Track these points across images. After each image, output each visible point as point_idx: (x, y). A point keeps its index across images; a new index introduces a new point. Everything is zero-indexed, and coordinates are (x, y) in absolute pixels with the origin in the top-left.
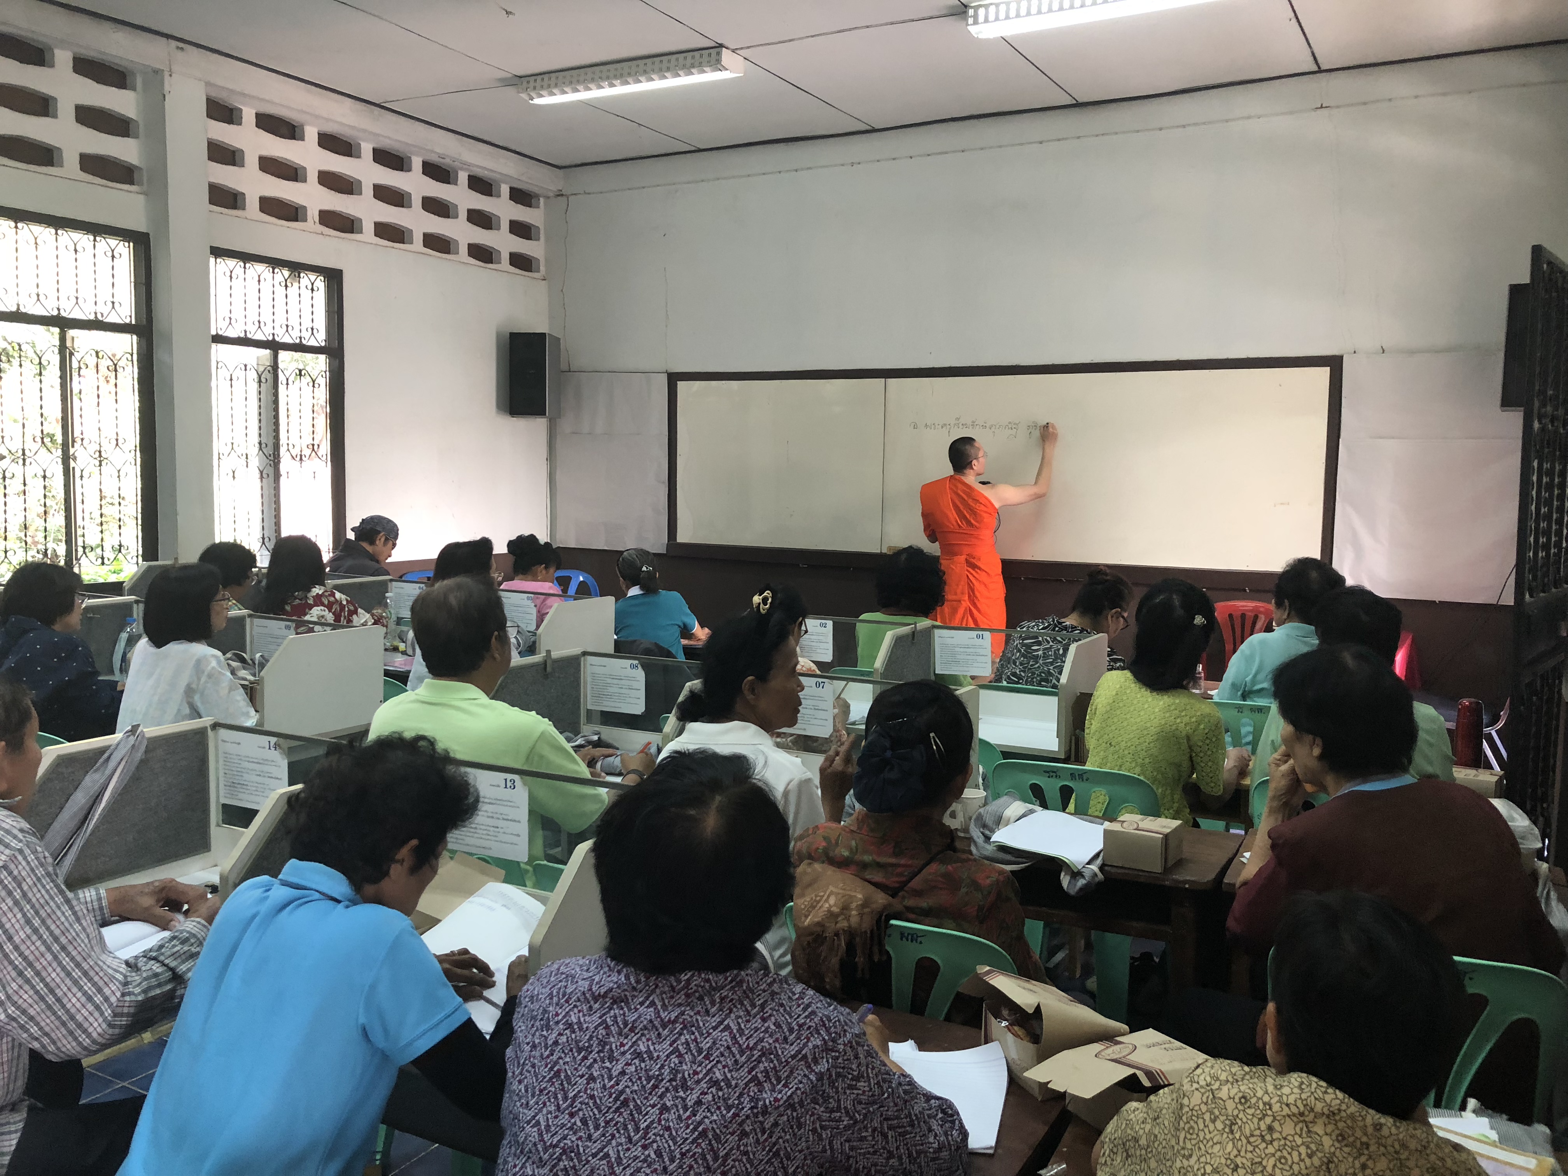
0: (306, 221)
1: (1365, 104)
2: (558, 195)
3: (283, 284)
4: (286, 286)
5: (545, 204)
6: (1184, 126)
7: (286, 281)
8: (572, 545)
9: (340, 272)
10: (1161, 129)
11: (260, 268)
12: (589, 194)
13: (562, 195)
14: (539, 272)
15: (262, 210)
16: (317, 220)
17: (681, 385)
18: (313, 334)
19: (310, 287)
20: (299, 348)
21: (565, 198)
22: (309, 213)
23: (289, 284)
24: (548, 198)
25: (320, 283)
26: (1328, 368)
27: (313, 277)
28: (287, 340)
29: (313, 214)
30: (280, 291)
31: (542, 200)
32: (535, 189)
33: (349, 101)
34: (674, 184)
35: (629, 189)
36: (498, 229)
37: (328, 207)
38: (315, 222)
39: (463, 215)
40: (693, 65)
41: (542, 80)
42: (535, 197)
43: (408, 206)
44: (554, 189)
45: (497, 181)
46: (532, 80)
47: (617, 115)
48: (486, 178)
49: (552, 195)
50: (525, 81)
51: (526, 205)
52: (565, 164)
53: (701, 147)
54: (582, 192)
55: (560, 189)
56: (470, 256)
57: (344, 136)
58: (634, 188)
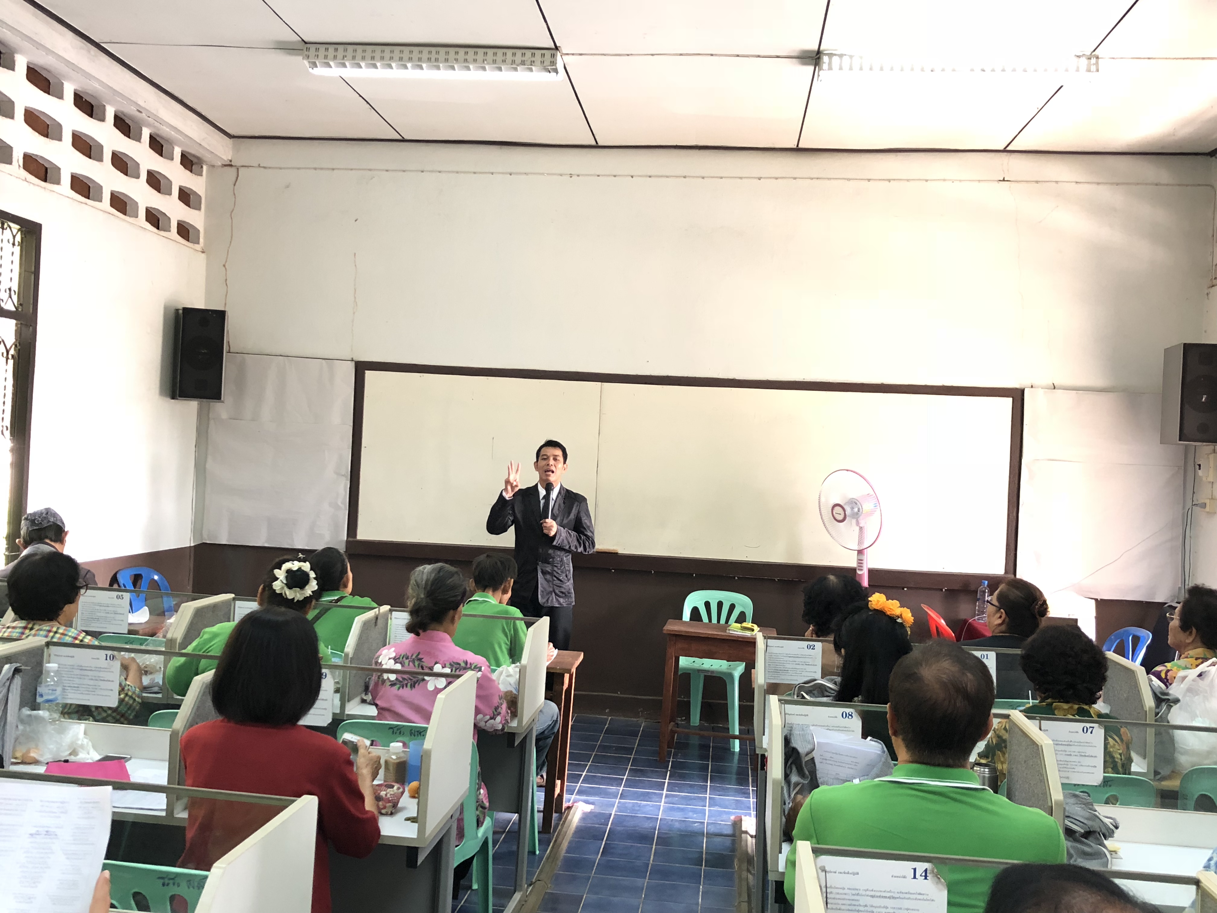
0: (10, 163)
1: (1037, 182)
2: (226, 165)
5: (208, 171)
6: (889, 180)
8: (224, 540)
9: (41, 226)
10: (869, 180)
12: (264, 167)
13: (231, 166)
14: (198, 243)
16: (21, 165)
17: (369, 375)
18: (11, 296)
19: (11, 241)
21: (233, 170)
22: (15, 155)
24: (213, 166)
25: (21, 238)
26: (1011, 399)
29: (18, 156)
31: (205, 167)
32: (206, 156)
33: (70, 34)
34: (370, 170)
35: (315, 169)
36: (170, 194)
37: (32, 151)
38: (19, 166)
39: (144, 176)
40: (523, 63)
41: (336, 50)
42: (196, 163)
43: (100, 159)
44: (226, 159)
45: (171, 143)
46: (322, 48)
47: (360, 96)
48: (162, 138)
49: (220, 164)
50: (313, 48)
51: (191, 171)
52: (236, 134)
53: (407, 137)
54: (257, 165)
55: (230, 159)
56: (147, 220)
57: (48, 71)
58: (322, 169)
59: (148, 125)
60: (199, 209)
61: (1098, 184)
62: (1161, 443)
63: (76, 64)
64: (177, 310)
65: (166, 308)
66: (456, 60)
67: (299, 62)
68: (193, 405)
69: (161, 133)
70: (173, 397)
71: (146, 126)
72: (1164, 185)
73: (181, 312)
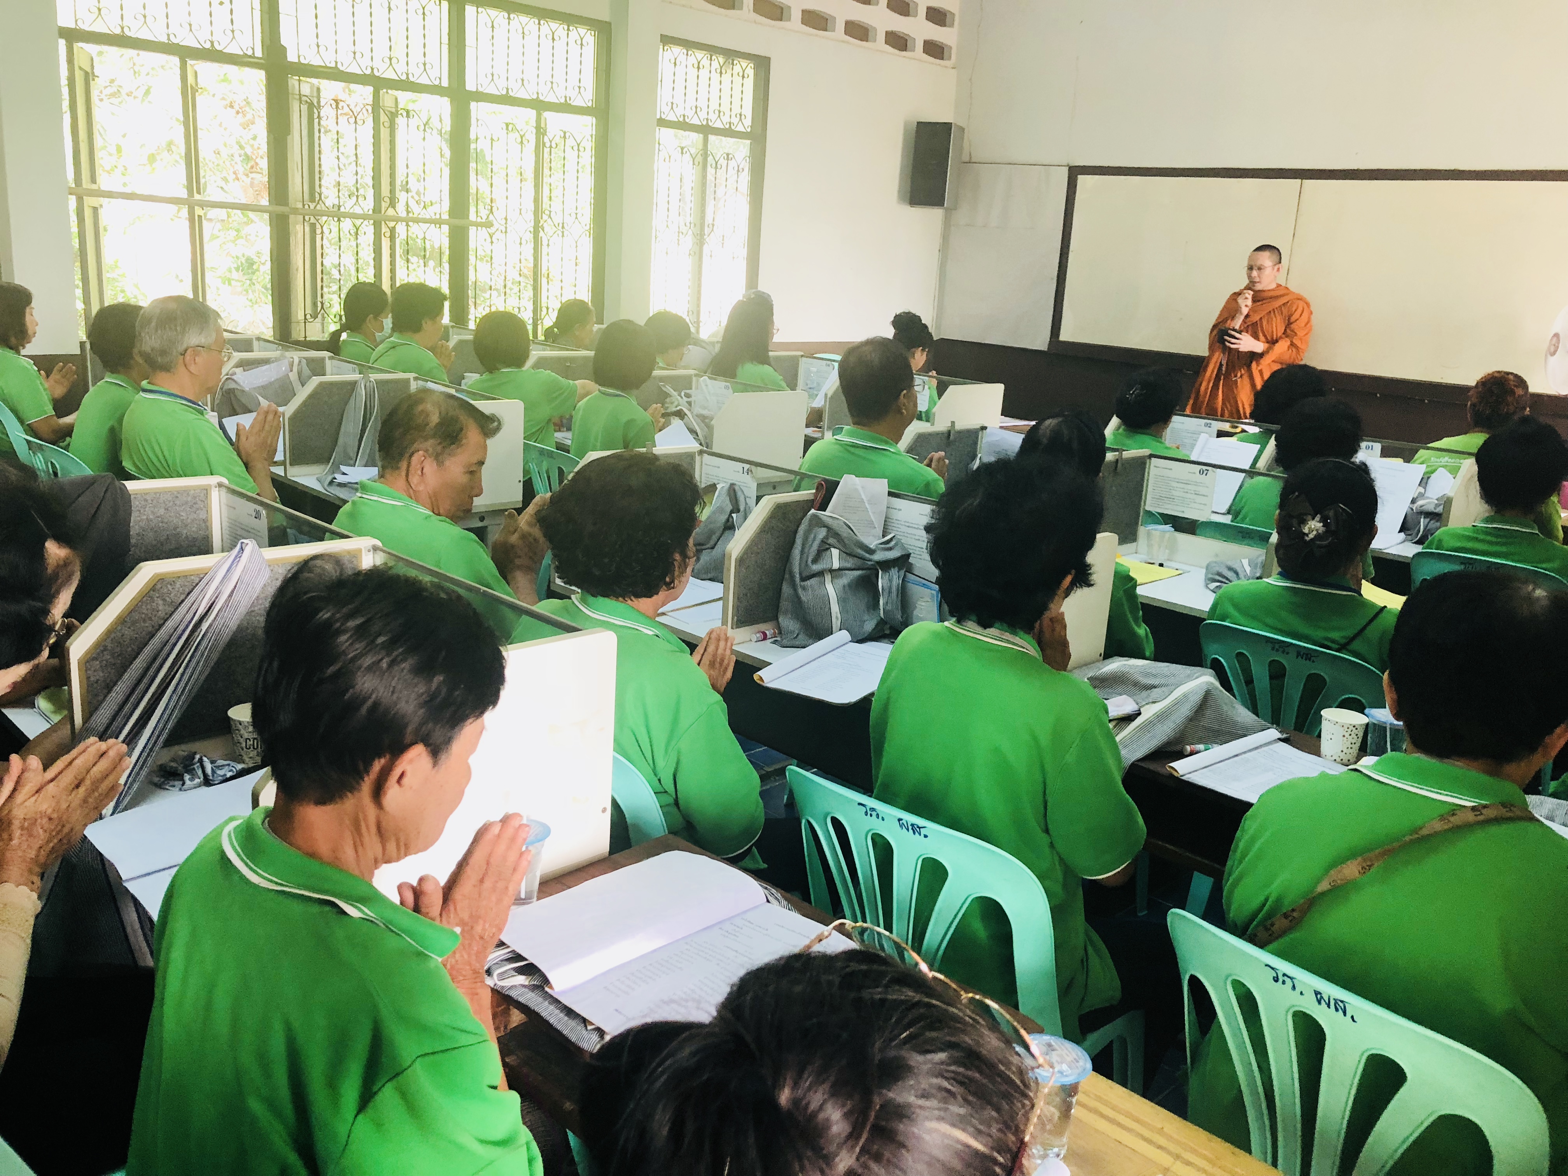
3: (719, 71)
4: (721, 73)
7: (721, 68)
11: (700, 54)
14: (950, 59)
16: (751, 8)
17: (1082, 179)
18: (741, 119)
20: (728, 132)
23: (724, 71)
25: (750, 72)
27: (744, 63)
28: (718, 125)
29: (749, 3)
30: (716, 77)
36: (915, 15)
56: (886, 43)
60: (952, 25)
64: (921, 125)
70: (913, 204)
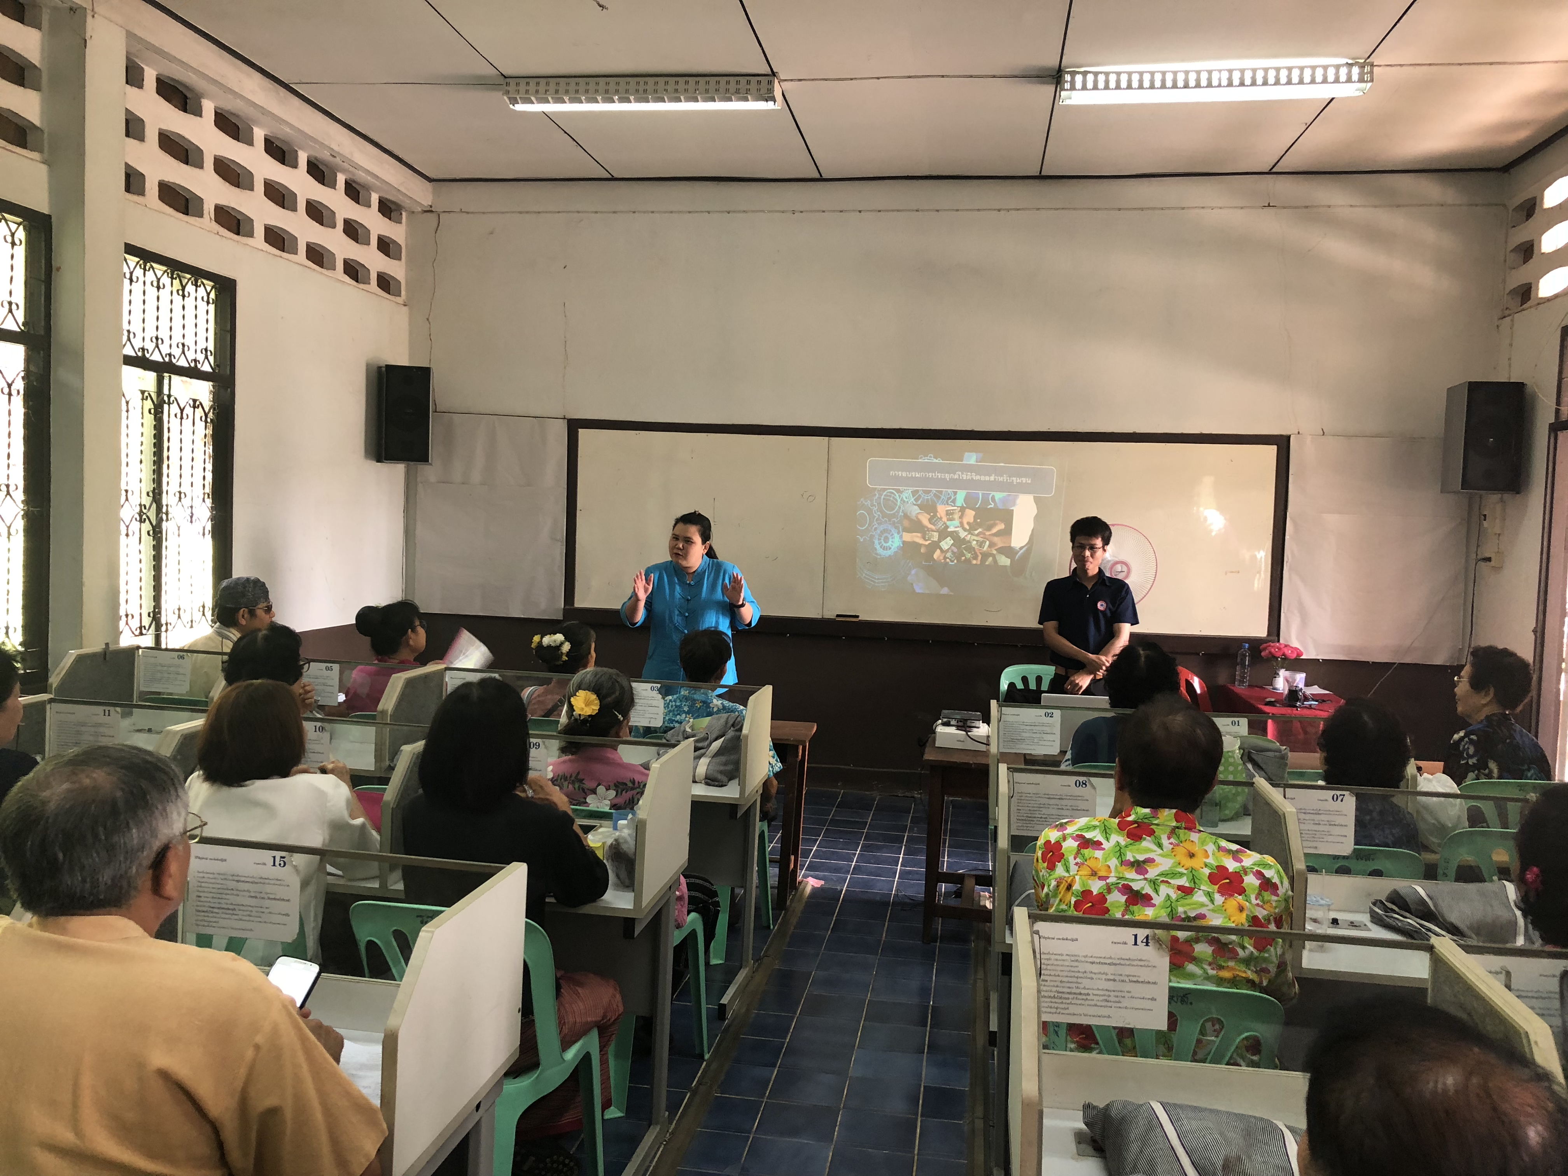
0: (201, 216)
2: (426, 212)
3: (181, 292)
4: (184, 295)
5: (407, 218)
6: (1142, 210)
7: (184, 289)
8: (436, 610)
9: (235, 281)
11: (160, 269)
12: (468, 213)
13: (432, 211)
14: (400, 296)
15: (161, 198)
16: (213, 218)
17: (583, 433)
18: (205, 356)
19: (205, 299)
20: (193, 373)
21: (434, 216)
22: (206, 207)
23: (186, 293)
24: (413, 212)
25: (214, 297)
26: (1275, 447)
27: (209, 284)
28: (182, 363)
29: (209, 208)
30: (178, 300)
31: (404, 214)
32: (406, 203)
33: (257, 76)
34: (578, 212)
35: (520, 213)
36: (368, 244)
37: (223, 202)
38: (211, 219)
39: (340, 225)
40: (737, 92)
41: (538, 84)
42: (396, 210)
43: (294, 209)
44: (426, 205)
45: (368, 189)
46: (523, 82)
47: (566, 132)
48: (359, 184)
49: (420, 210)
50: (512, 82)
51: (390, 219)
52: (435, 177)
53: (616, 175)
54: (459, 210)
55: (430, 204)
56: (345, 272)
57: (237, 116)
58: (527, 212)
59: (343, 171)
60: (400, 259)
61: (1375, 207)
62: (1441, 492)
63: (265, 107)
64: (380, 368)
65: (369, 367)
66: (666, 90)
67: (499, 98)
68: (398, 469)
69: (356, 178)
70: (379, 461)
71: (341, 172)
72: (1450, 205)
73: (384, 369)
